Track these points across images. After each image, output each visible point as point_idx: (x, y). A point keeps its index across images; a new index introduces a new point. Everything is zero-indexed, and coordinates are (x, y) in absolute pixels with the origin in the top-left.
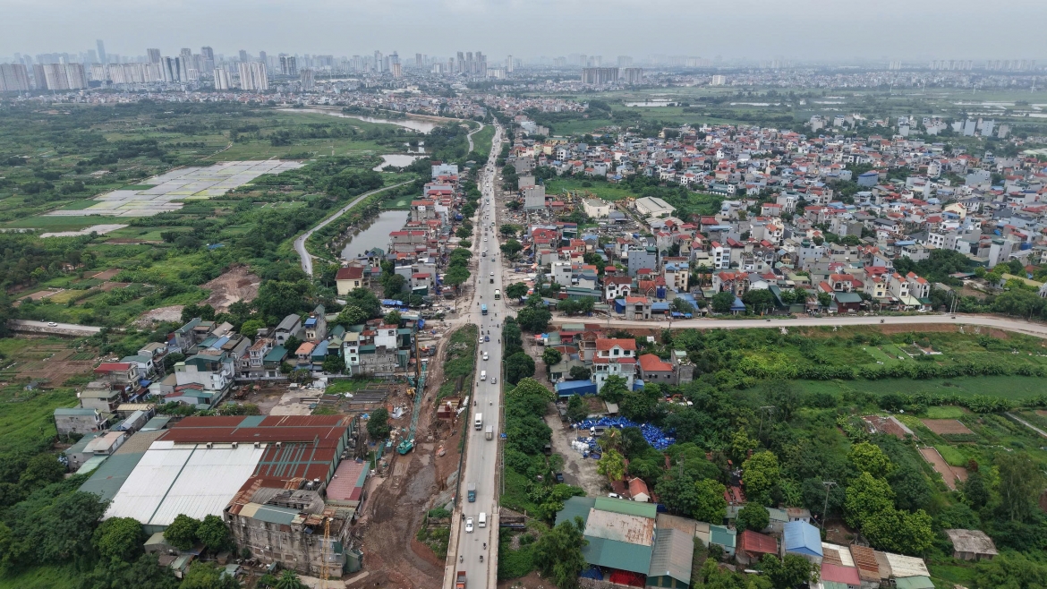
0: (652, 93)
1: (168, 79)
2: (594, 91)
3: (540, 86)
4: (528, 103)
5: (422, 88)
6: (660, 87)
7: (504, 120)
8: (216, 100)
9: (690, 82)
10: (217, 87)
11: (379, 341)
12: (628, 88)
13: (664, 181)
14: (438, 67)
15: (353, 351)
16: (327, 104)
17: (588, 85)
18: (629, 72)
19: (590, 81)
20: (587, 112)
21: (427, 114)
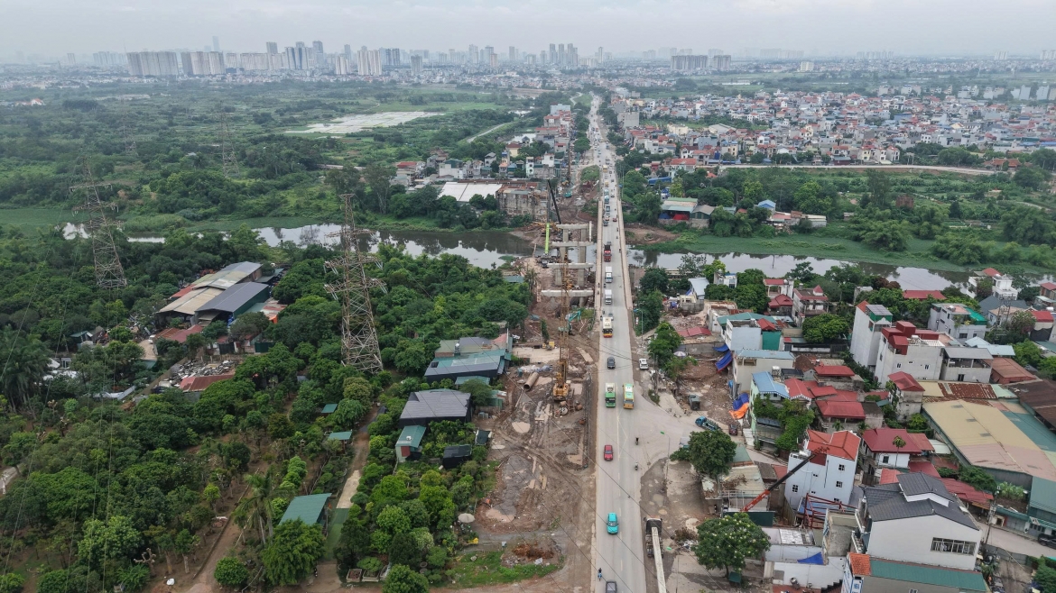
0: (738, 76)
1: (292, 68)
2: (682, 75)
3: (630, 72)
4: (621, 81)
5: (521, 73)
6: (748, 72)
7: (599, 91)
8: (344, 80)
9: (778, 68)
10: (337, 72)
11: (544, 162)
12: (714, 73)
13: (734, 120)
14: (531, 59)
15: (531, 166)
16: (441, 82)
17: (676, 70)
18: (717, 59)
19: (679, 67)
20: (674, 86)
21: (531, 88)
